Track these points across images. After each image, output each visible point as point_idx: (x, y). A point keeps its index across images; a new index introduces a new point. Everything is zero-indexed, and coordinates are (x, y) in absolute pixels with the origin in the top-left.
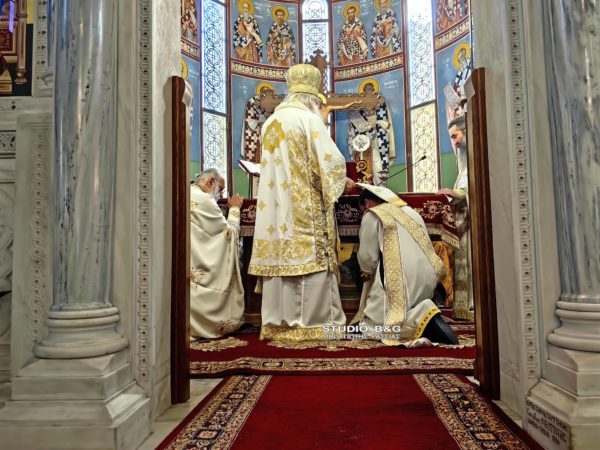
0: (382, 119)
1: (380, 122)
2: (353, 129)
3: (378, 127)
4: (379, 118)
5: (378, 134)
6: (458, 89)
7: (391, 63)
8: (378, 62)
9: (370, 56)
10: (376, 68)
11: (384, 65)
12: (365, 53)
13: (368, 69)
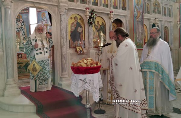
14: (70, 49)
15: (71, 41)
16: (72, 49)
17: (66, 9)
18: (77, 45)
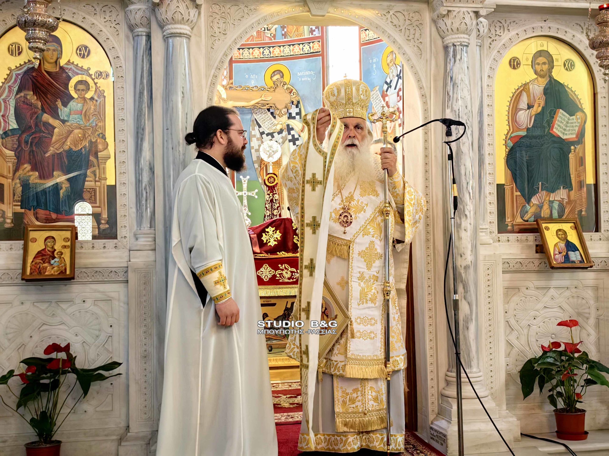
0: (294, 118)
1: (292, 122)
2: (257, 127)
3: (289, 129)
4: (290, 117)
5: (290, 137)
6: (387, 99)
7: (306, 48)
8: (291, 44)
9: (279, 35)
10: (287, 51)
11: (297, 50)
12: (273, 30)
13: (277, 52)
14: (504, 236)
15: (507, 189)
16: (513, 236)
17: (477, 14)
18: (545, 212)
